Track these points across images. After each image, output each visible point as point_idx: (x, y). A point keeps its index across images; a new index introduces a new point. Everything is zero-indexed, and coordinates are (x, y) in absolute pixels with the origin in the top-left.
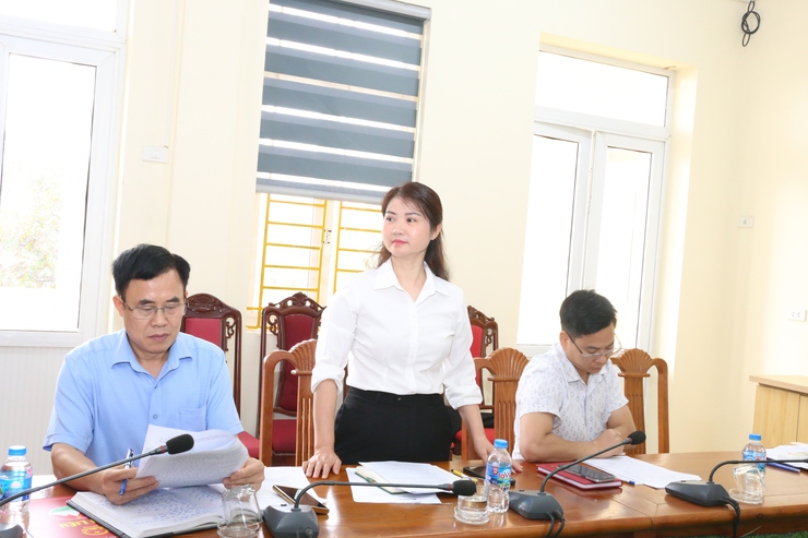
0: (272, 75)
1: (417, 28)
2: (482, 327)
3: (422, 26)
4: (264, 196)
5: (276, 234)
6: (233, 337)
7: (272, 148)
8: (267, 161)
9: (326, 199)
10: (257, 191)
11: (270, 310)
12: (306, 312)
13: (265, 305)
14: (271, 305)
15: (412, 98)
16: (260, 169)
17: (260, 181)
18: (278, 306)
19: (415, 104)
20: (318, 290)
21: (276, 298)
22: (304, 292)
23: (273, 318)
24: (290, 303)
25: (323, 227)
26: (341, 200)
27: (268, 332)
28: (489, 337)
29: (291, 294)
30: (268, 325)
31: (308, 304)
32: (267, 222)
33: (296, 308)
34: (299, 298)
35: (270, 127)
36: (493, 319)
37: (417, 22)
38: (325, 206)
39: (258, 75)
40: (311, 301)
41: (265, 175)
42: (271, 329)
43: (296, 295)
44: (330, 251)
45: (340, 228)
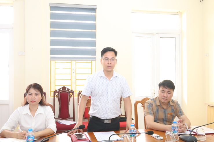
0: (53, 29)
4: (53, 62)
7: (54, 48)
8: (53, 52)
9: (71, 60)
10: (51, 60)
11: (56, 92)
12: (66, 92)
13: (54, 90)
14: (56, 90)
15: (94, 31)
16: (51, 54)
17: (51, 58)
18: (58, 90)
20: (71, 85)
21: (57, 88)
22: (65, 86)
23: (57, 94)
24: (61, 89)
25: (71, 68)
26: (76, 60)
27: (55, 97)
29: (62, 87)
31: (66, 89)
33: (63, 90)
34: (64, 88)
37: (94, 10)
38: (71, 62)
39: (49, 30)
42: (56, 97)
45: (76, 68)
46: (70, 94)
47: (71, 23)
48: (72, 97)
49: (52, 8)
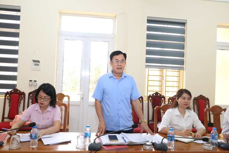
0: (148, 40)
1: (183, 25)
2: (205, 100)
3: (185, 25)
4: (147, 69)
5: (150, 78)
6: (141, 103)
7: (149, 57)
8: (148, 60)
9: (162, 69)
10: (146, 68)
11: (150, 96)
12: (158, 97)
13: (148, 95)
14: (150, 95)
15: (183, 43)
16: (146, 63)
18: (152, 95)
19: (184, 44)
20: (161, 91)
21: (151, 93)
22: (158, 92)
23: (150, 98)
24: (154, 95)
25: (162, 76)
26: (166, 69)
27: (149, 102)
28: (207, 103)
29: (155, 92)
30: (149, 100)
31: (159, 95)
32: (148, 75)
33: (156, 96)
34: (157, 93)
35: (148, 52)
36: (208, 98)
37: (183, 24)
38: (162, 71)
39: (145, 40)
40: (159, 94)
41: (147, 64)
43: (156, 93)
44: (164, 82)
45: (166, 76)
46: (162, 100)
47: (163, 35)
48: (164, 102)
49: (149, 21)
